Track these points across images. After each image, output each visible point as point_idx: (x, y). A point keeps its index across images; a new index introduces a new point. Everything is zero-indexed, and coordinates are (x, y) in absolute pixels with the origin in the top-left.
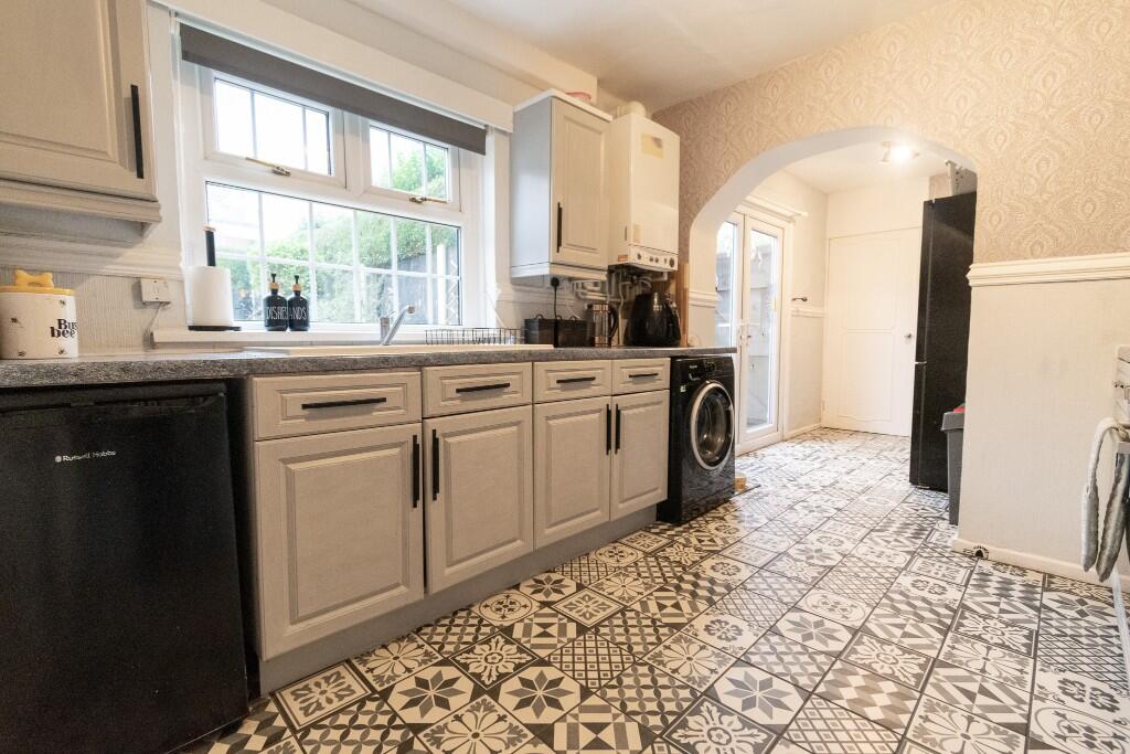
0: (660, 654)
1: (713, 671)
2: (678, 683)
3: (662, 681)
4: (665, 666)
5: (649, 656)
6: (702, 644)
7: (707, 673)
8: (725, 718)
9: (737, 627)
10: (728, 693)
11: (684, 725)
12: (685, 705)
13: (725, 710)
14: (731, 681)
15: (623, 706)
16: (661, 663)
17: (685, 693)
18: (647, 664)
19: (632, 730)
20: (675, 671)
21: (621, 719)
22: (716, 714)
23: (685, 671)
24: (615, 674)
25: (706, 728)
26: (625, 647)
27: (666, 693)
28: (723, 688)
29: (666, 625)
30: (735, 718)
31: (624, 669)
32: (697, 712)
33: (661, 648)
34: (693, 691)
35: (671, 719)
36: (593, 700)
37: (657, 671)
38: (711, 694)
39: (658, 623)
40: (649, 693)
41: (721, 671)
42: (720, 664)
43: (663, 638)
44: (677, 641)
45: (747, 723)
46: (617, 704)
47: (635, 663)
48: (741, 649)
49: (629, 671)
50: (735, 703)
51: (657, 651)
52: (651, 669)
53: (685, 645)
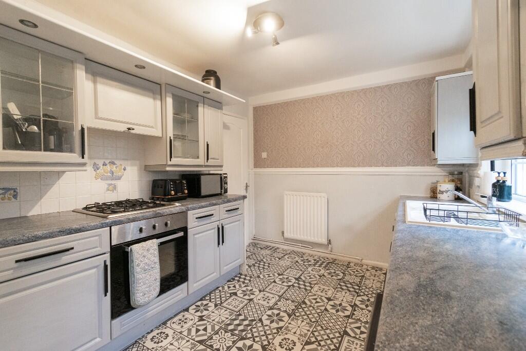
0: (310, 327)
1: (290, 323)
2: (300, 317)
3: (305, 317)
4: (307, 323)
5: (314, 326)
6: (296, 335)
7: (292, 322)
8: (285, 309)
9: (281, 347)
10: (284, 317)
11: (296, 306)
12: (297, 311)
13: (285, 311)
14: (283, 321)
15: (313, 308)
16: (308, 324)
17: (297, 314)
18: (313, 322)
19: (308, 303)
20: (303, 321)
21: (312, 305)
22: (288, 310)
23: (299, 322)
24: (321, 317)
25: (290, 306)
26: (324, 328)
27: (303, 313)
28: (286, 318)
29: (313, 343)
30: (282, 310)
31: (319, 318)
32: (293, 310)
33: (311, 330)
34: (295, 315)
35: (299, 307)
36: (323, 308)
37: (308, 320)
38: (289, 316)
39: (317, 343)
40: (308, 313)
41: (287, 324)
42: (288, 327)
43: (311, 335)
44: (306, 334)
45: (279, 309)
46: (315, 308)
47: (317, 322)
48: (280, 335)
49: (318, 318)
50: (282, 314)
51: (312, 328)
52: (311, 321)
53: (302, 333)
